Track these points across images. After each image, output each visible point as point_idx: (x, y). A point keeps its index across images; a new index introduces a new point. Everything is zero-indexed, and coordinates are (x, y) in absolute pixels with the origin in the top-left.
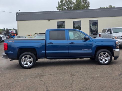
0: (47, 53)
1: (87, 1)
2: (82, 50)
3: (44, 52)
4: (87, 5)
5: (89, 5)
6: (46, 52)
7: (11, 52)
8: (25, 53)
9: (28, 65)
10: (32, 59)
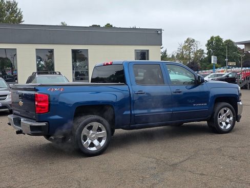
0: (134, 114)
1: (17, 9)
2: (193, 106)
3: (129, 112)
4: (16, 17)
5: (21, 17)
6: (133, 112)
7: (57, 117)
8: (90, 118)
9: (96, 147)
10: (103, 132)
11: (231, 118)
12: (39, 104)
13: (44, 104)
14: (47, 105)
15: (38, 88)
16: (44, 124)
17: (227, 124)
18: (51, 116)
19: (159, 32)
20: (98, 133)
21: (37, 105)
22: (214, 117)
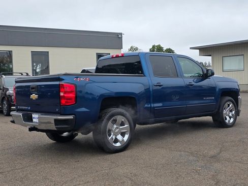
2: (203, 99)
6: (152, 105)
7: (83, 109)
8: (114, 111)
9: (120, 142)
10: (126, 126)
11: (233, 112)
12: (65, 95)
13: (71, 95)
14: (74, 96)
15: (63, 77)
16: (71, 117)
17: (230, 118)
18: (78, 108)
19: (120, 36)
20: (121, 127)
21: (63, 96)
22: (220, 111)
